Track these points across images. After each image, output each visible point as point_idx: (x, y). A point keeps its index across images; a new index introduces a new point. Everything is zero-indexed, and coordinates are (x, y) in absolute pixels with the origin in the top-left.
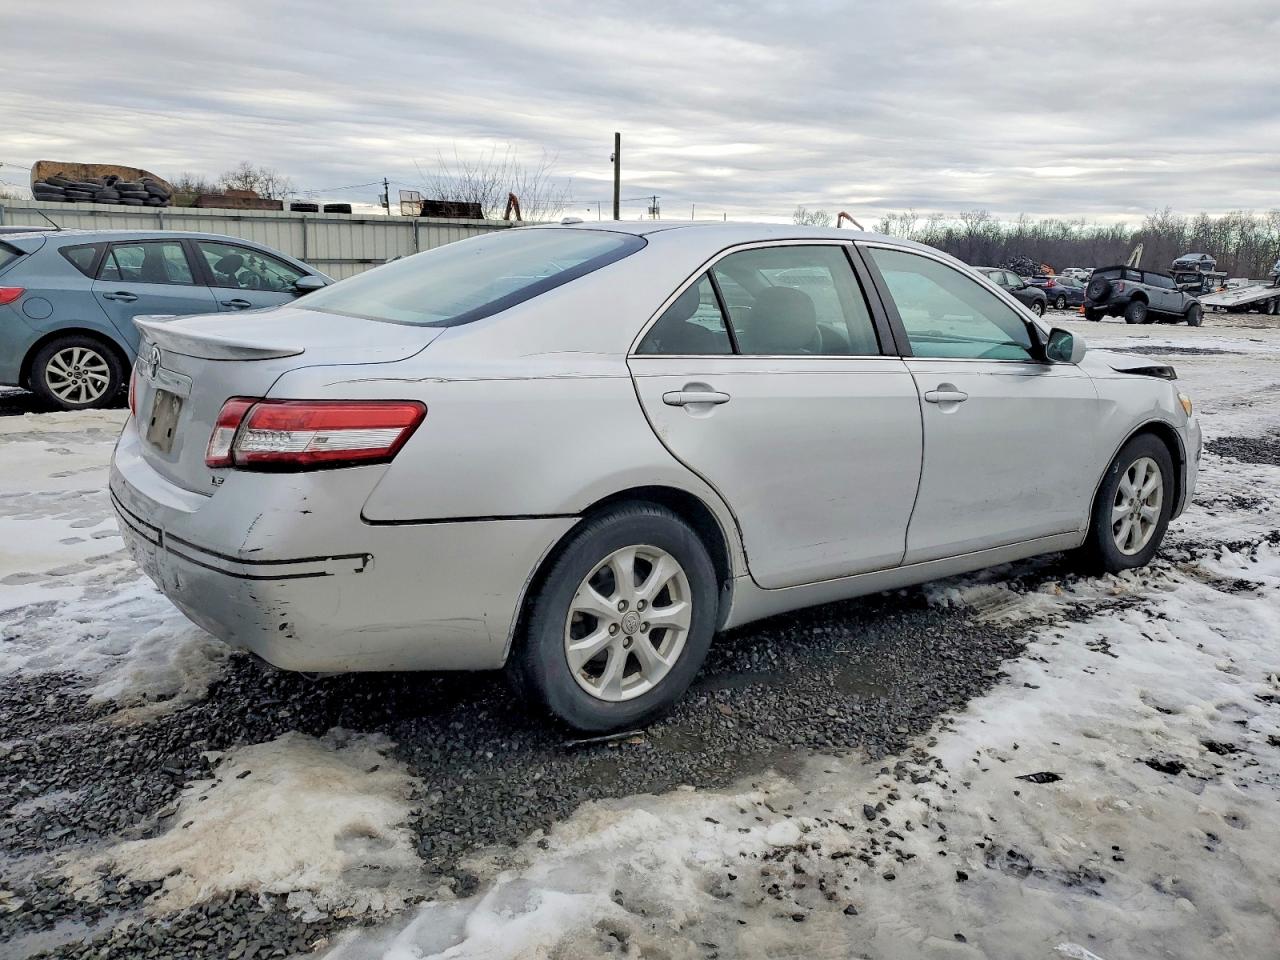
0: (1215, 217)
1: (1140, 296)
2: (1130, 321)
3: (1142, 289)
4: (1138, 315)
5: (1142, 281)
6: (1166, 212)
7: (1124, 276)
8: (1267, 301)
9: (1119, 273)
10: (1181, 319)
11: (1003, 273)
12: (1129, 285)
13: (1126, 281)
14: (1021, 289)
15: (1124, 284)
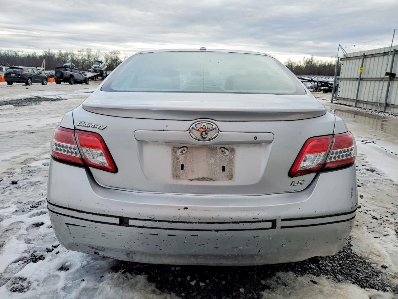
0: (63, 52)
1: (72, 76)
2: (71, 84)
3: (72, 74)
4: (72, 82)
5: (71, 71)
6: (49, 50)
7: (66, 70)
8: (93, 76)
9: (64, 69)
10: (83, 83)
11: (32, 69)
12: (68, 73)
13: (67, 71)
14: (39, 74)
15: (67, 72)
